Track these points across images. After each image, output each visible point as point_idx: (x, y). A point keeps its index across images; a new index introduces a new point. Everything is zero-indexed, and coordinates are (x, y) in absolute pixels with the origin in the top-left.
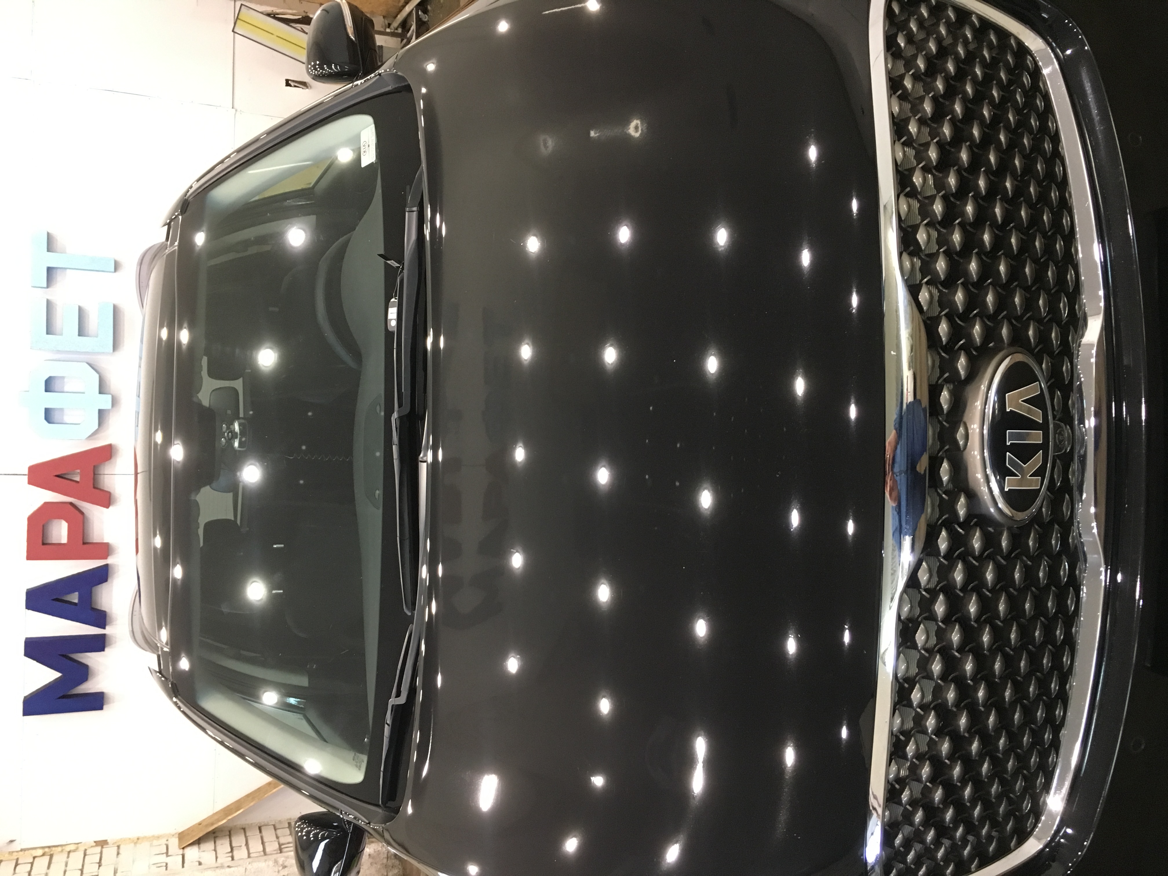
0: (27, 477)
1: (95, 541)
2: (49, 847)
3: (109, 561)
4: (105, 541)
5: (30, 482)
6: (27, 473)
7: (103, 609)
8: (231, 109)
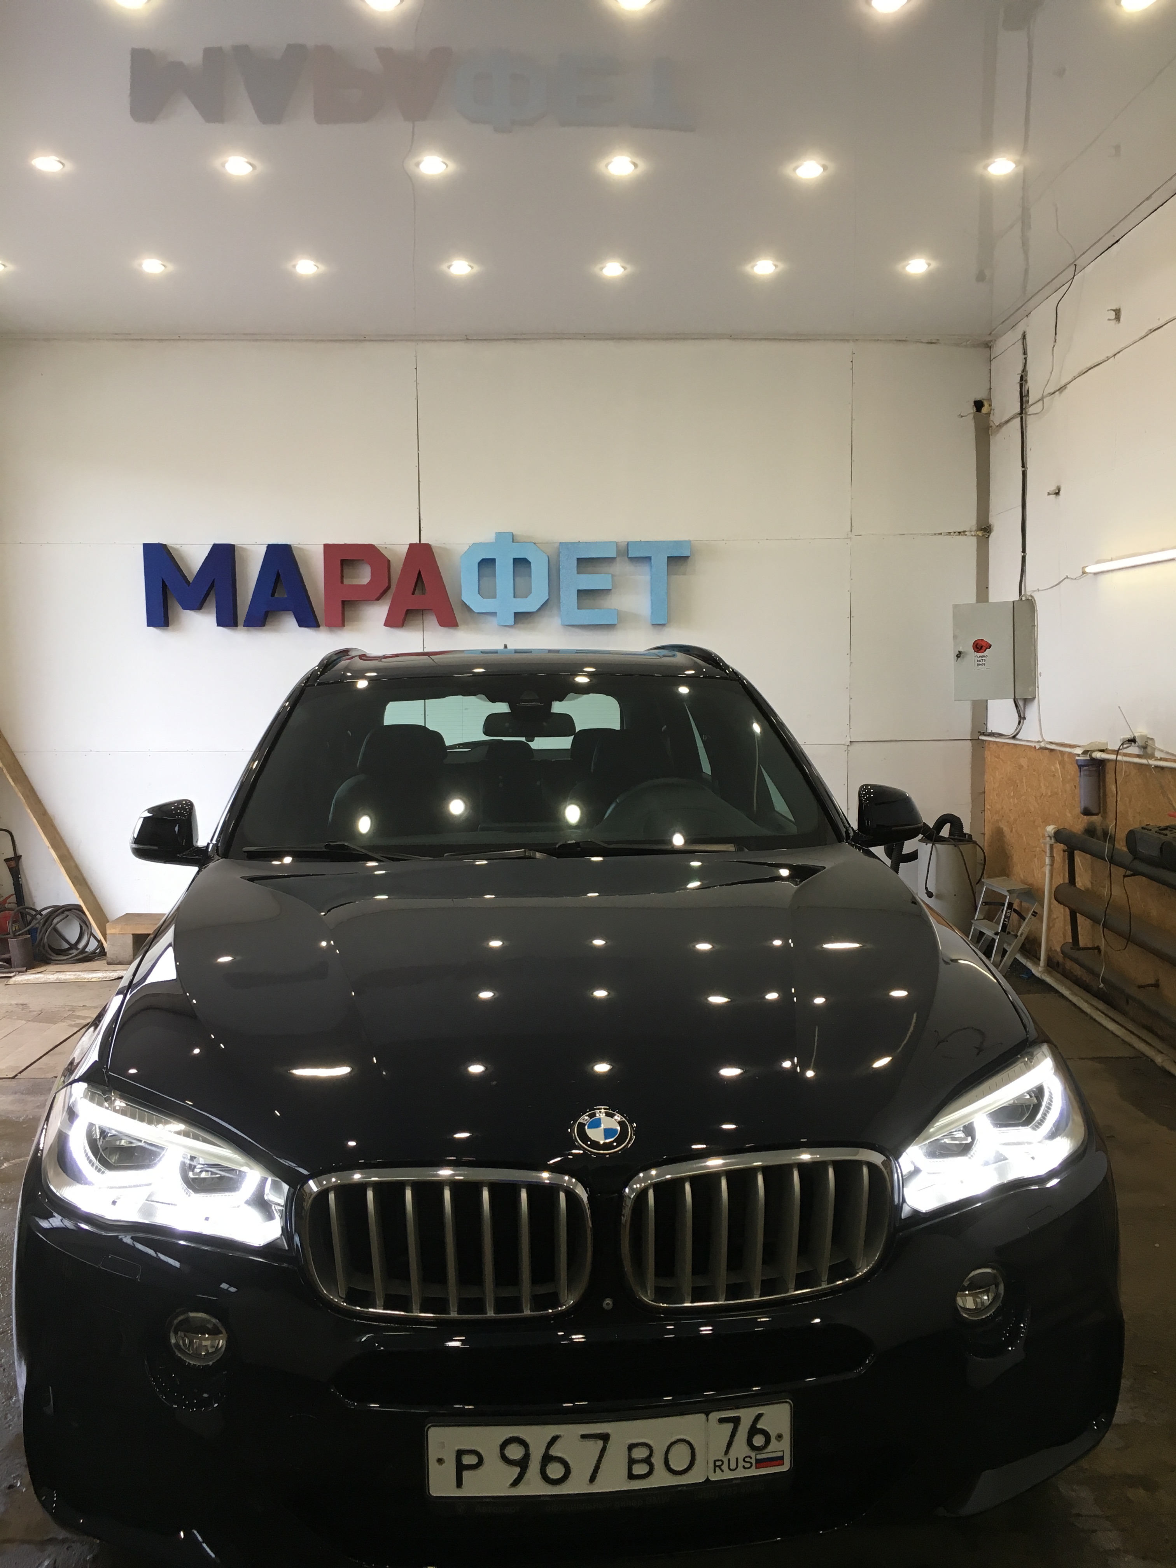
0: (418, 542)
5: (411, 545)
6: (422, 542)
8: (849, 740)
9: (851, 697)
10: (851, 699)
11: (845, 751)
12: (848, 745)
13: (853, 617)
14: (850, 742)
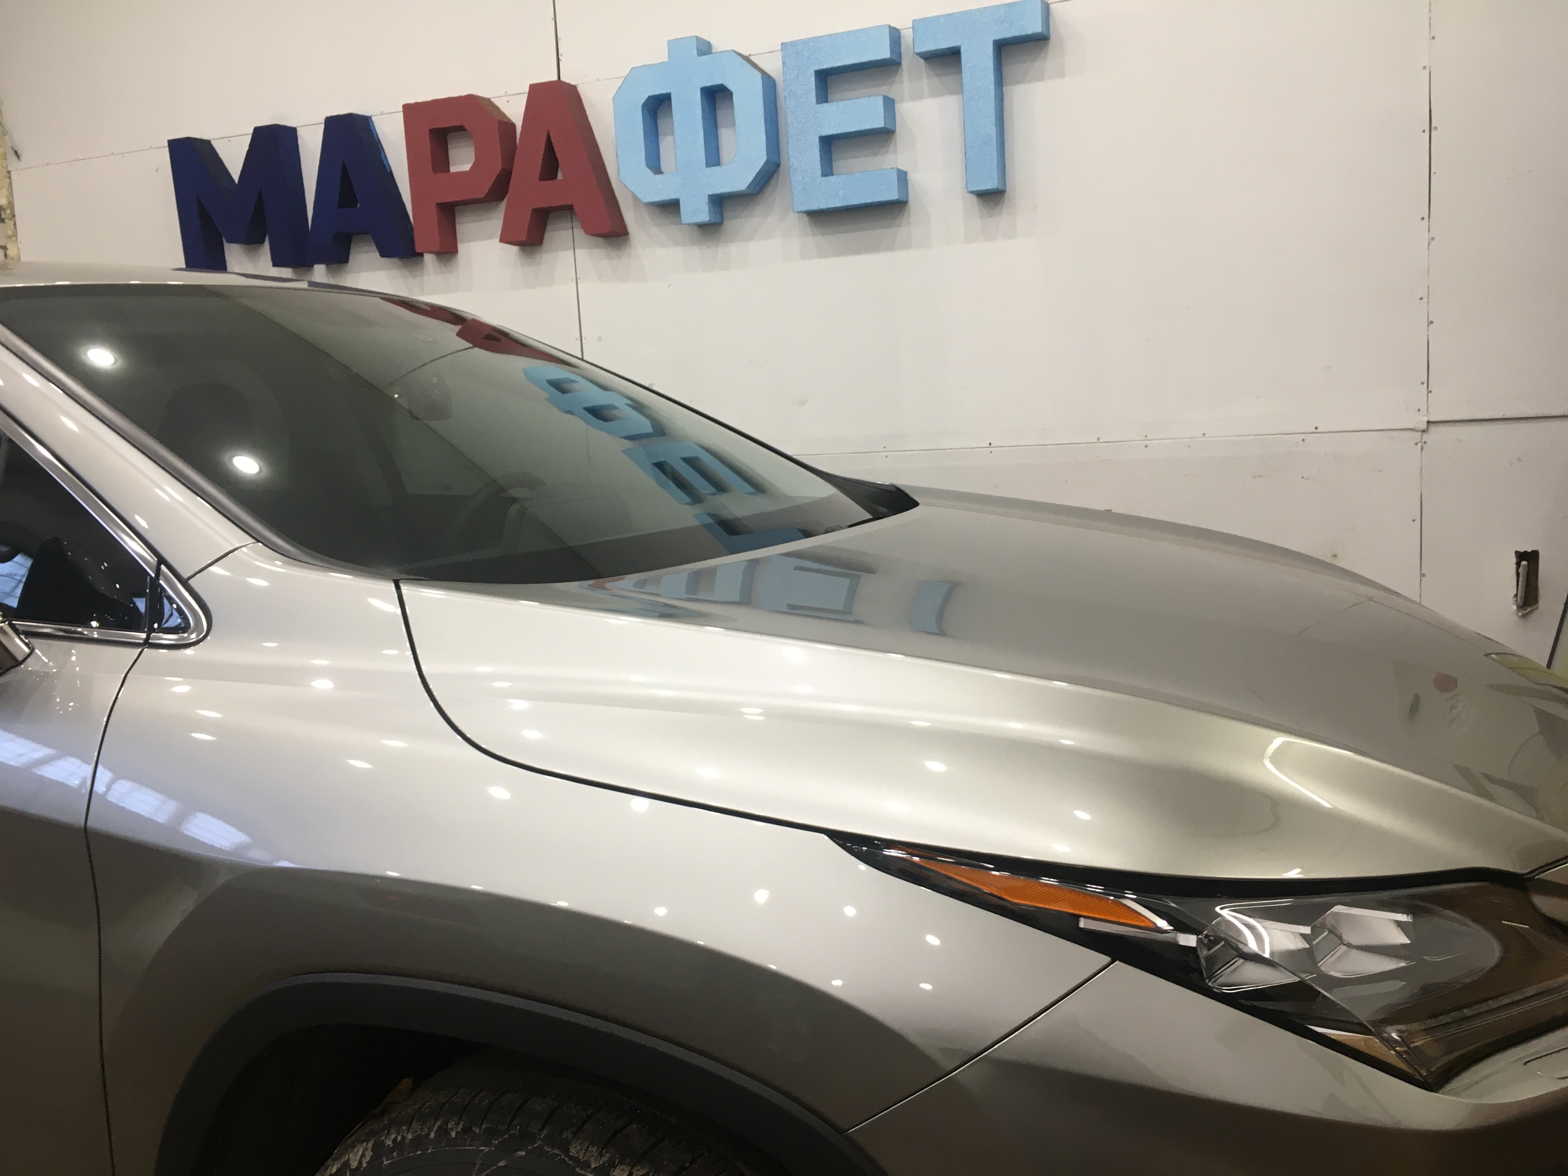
1: (458, 227)
2: (14, 216)
3: (429, 259)
4: (460, 246)
7: (351, 257)
8: (1426, 419)
9: (1431, 319)
10: (1432, 322)
11: (1416, 444)
12: (1423, 431)
13: (1436, 128)
14: (1428, 422)
